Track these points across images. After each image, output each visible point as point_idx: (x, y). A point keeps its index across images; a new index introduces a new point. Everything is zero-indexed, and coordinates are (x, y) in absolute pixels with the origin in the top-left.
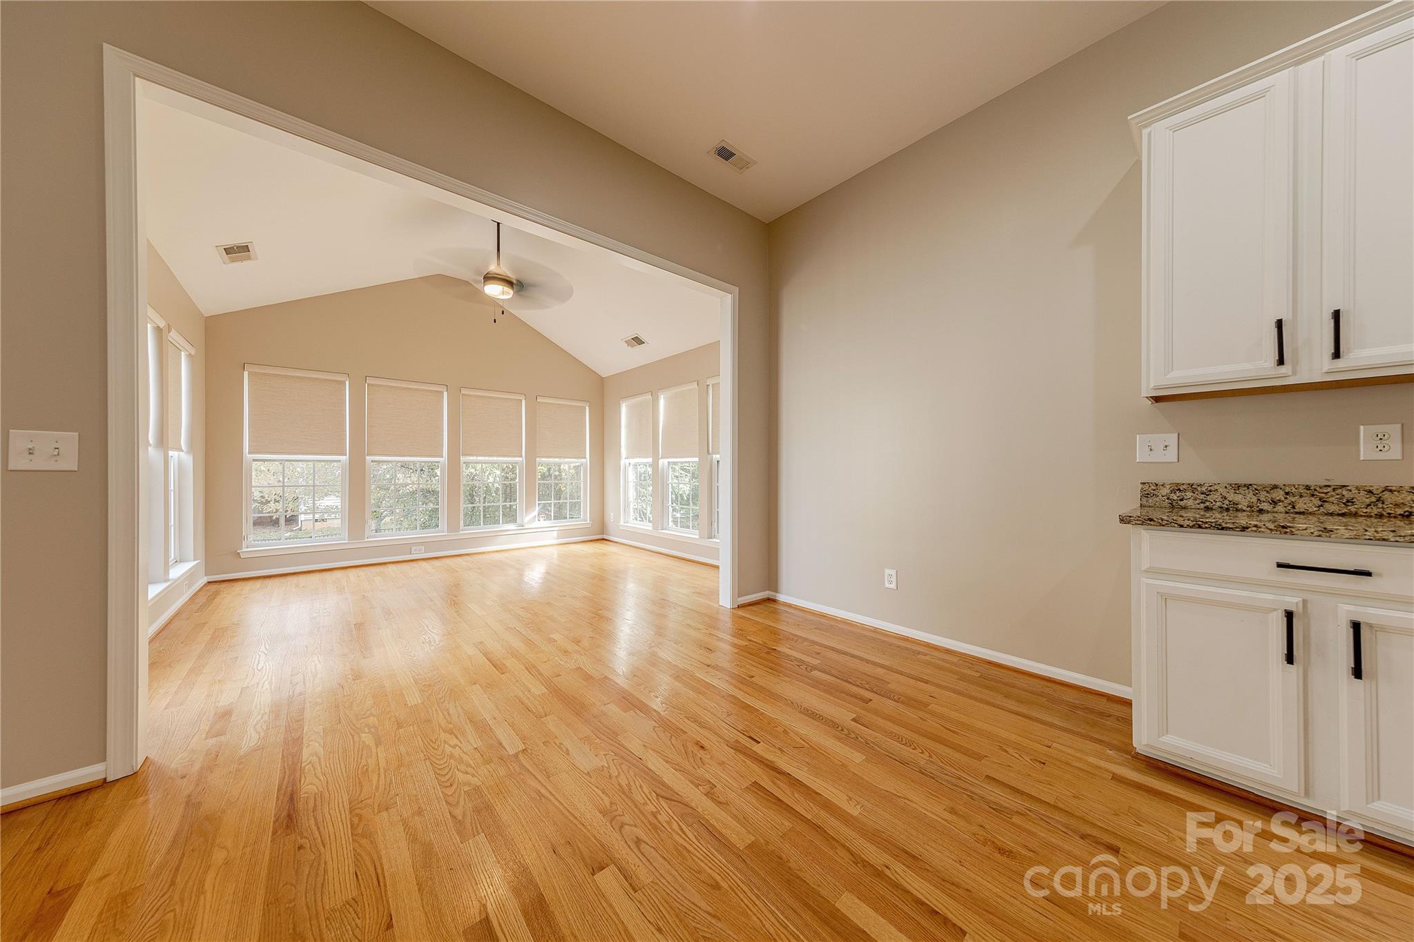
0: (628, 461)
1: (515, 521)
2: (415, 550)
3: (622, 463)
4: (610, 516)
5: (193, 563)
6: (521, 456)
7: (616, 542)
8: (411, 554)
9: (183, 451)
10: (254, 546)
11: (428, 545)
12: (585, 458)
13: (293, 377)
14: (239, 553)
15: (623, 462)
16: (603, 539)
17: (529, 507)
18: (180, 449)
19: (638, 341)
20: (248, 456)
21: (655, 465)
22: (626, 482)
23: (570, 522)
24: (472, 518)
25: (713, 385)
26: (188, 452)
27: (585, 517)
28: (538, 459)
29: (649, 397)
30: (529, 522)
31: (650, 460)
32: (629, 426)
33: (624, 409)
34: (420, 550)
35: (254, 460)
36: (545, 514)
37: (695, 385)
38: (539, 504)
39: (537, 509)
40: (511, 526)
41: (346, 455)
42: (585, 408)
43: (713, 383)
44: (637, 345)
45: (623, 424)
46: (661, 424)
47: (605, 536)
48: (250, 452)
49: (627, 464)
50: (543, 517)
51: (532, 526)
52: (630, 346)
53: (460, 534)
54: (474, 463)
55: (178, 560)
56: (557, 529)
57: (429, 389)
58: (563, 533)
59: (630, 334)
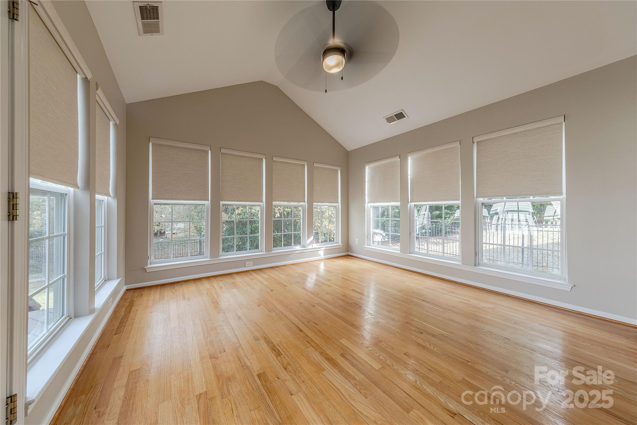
1: (300, 243)
2: (248, 264)
3: (366, 205)
4: (355, 241)
5: (118, 280)
6: (305, 202)
7: (362, 259)
8: (245, 267)
9: (110, 196)
10: (155, 263)
11: (255, 260)
12: (338, 203)
13: (178, 147)
14: (146, 269)
15: (369, 205)
16: (348, 255)
17: (308, 234)
18: (108, 195)
19: (400, 116)
20: (151, 201)
22: (368, 218)
23: (329, 244)
24: (276, 242)
26: (114, 197)
27: (339, 241)
28: (314, 204)
29: (398, 159)
30: (309, 244)
31: (398, 203)
32: (372, 180)
33: (368, 170)
34: (250, 264)
35: (155, 204)
36: (317, 239)
37: (457, 144)
38: (314, 232)
39: (313, 236)
40: (298, 248)
41: (209, 201)
42: (337, 170)
43: (478, 141)
44: (398, 120)
45: (367, 180)
46: (409, 177)
47: (350, 254)
48: (153, 199)
49: (369, 206)
50: (315, 241)
51: (310, 247)
52: (390, 120)
53: (273, 253)
54: (279, 206)
55: (107, 279)
56: (324, 249)
57: (256, 157)
58: (327, 252)
59: (392, 112)
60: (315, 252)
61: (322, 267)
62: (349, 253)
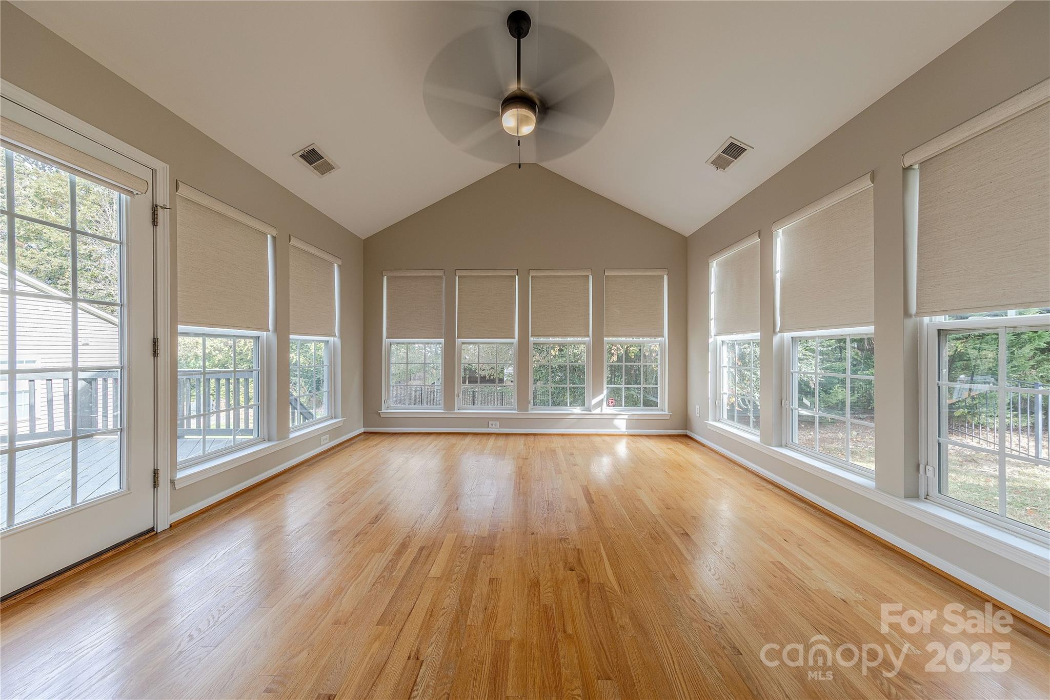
0: (720, 338)
1: (581, 405)
2: (492, 425)
3: (711, 340)
4: (695, 410)
5: (340, 420)
6: (589, 336)
7: (703, 445)
9: (336, 337)
10: (390, 408)
11: (503, 420)
12: (664, 336)
13: (410, 277)
14: (379, 413)
15: (715, 339)
16: (686, 437)
17: (596, 391)
18: (334, 335)
19: (734, 151)
20: (386, 341)
21: (765, 343)
22: (718, 368)
23: (643, 410)
25: (922, 164)
26: (339, 338)
27: (664, 408)
28: (605, 339)
29: (755, 241)
30: (597, 407)
31: (756, 335)
32: (721, 291)
33: (714, 268)
34: (496, 425)
36: (614, 398)
37: (866, 184)
38: (607, 387)
39: (605, 392)
40: (577, 410)
41: (442, 339)
42: (662, 277)
44: (736, 159)
45: (713, 288)
46: (778, 276)
47: (689, 433)
48: (387, 338)
49: (719, 342)
50: (612, 402)
51: (598, 411)
52: (720, 163)
53: (529, 413)
54: (573, 343)
55: (333, 417)
56: (626, 417)
57: (503, 274)
58: (631, 423)
59: (716, 147)
60: (608, 420)
61: (622, 449)
62: (688, 431)
